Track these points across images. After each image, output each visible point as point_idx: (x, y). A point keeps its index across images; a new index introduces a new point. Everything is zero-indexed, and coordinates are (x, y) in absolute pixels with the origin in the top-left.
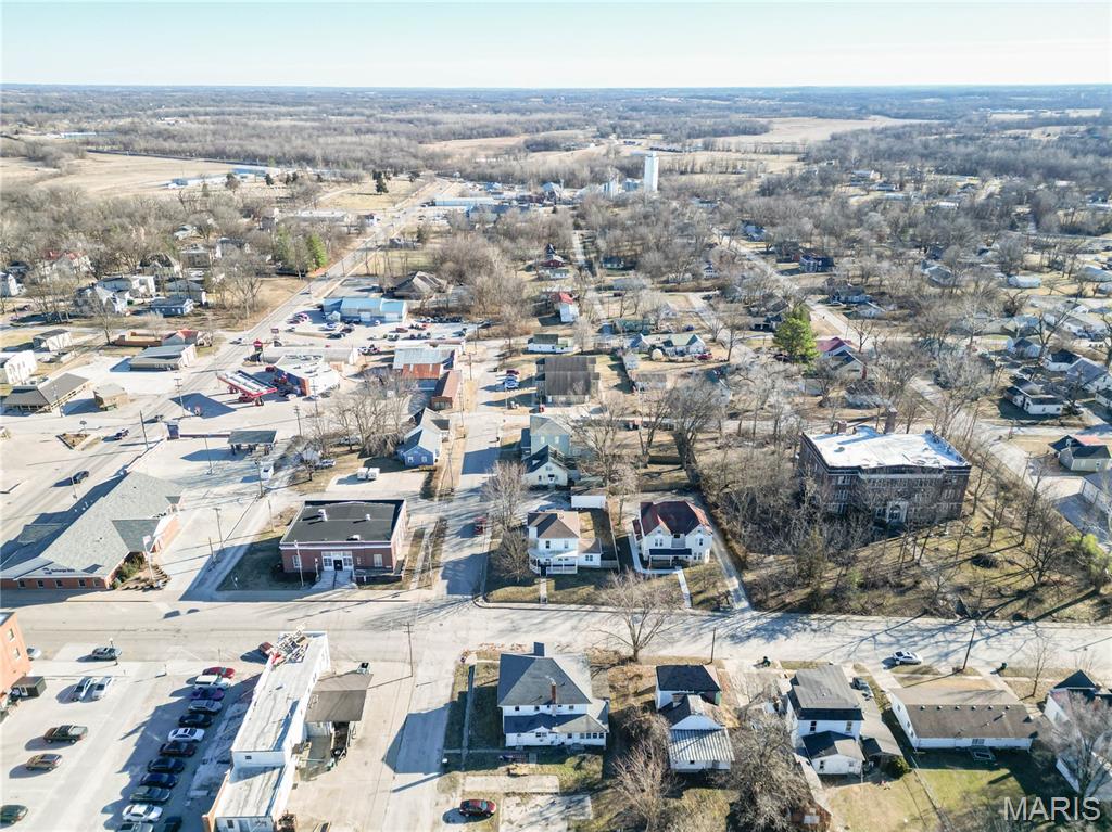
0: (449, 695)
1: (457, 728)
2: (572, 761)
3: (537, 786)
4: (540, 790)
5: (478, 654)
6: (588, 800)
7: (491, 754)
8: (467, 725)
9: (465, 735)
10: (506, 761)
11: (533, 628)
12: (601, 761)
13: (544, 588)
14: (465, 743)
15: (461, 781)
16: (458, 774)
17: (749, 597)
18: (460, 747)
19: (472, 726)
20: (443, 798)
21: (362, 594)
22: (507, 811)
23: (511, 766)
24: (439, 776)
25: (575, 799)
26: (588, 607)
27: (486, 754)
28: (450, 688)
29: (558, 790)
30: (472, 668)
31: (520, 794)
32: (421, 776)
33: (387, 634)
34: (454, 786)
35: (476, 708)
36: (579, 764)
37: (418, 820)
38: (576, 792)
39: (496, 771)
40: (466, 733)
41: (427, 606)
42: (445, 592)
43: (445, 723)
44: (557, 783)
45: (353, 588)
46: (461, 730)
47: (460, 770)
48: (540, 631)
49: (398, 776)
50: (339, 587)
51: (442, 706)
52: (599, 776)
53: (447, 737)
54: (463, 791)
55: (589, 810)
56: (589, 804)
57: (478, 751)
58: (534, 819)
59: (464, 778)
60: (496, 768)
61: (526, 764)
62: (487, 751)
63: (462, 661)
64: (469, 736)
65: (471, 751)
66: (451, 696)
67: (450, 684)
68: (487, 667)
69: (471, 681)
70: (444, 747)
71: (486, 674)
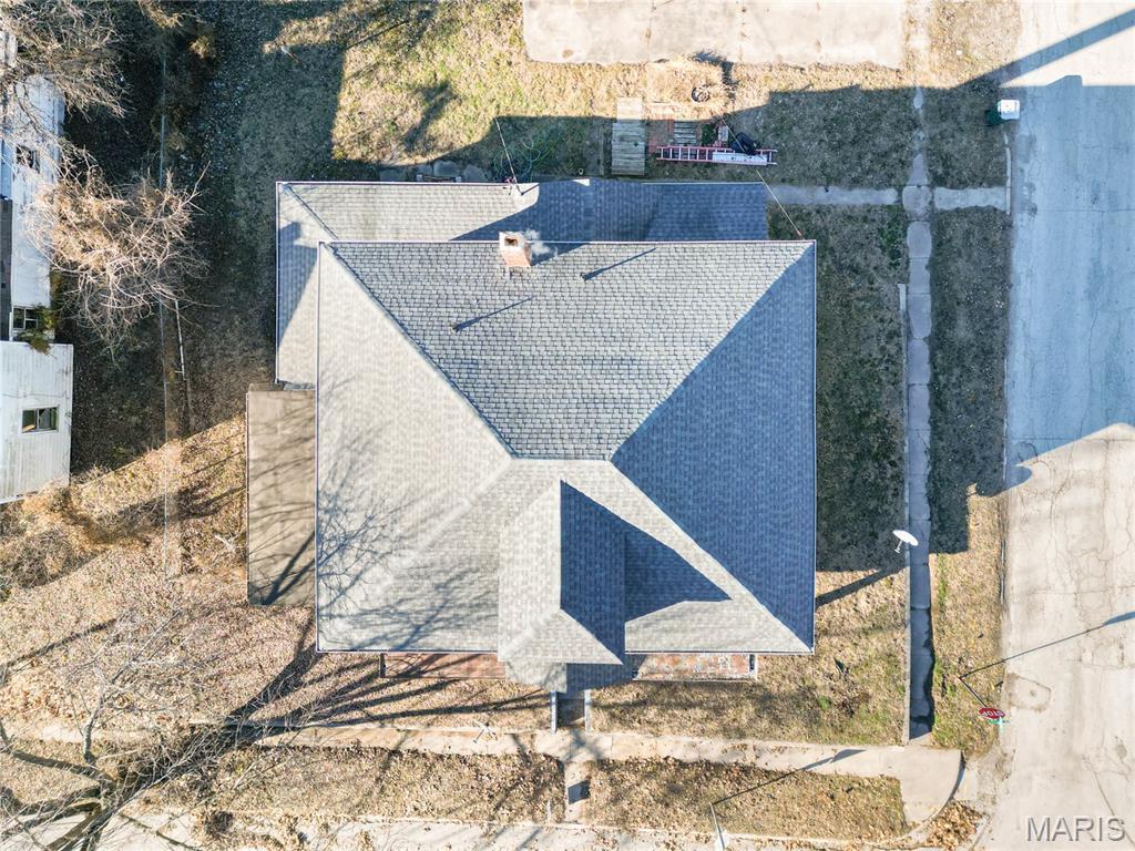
0: (1015, 538)
1: (962, 331)
7: (808, 179)
8: (920, 348)
9: (921, 286)
12: (342, 130)
14: (919, 244)
15: (920, 42)
18: (940, 223)
19: (896, 334)
23: (715, 107)
24: (1013, 69)
27: (831, 180)
28: (1015, 582)
30: (922, 721)
35: (881, 425)
36: (434, 112)
39: (778, 85)
40: (914, 296)
43: (1018, 365)
46: (943, 317)
47: (931, 93)
51: (1040, 467)
52: (355, 59)
53: (1001, 276)
57: (857, 198)
59: (910, 57)
60: (783, 103)
61: (659, 113)
62: (821, 196)
63: (972, 763)
64: (906, 281)
65: (889, 197)
66: (1003, 526)
67: (1015, 610)
68: (848, 708)
69: (921, 614)
70: (1008, 226)
71: (850, 655)
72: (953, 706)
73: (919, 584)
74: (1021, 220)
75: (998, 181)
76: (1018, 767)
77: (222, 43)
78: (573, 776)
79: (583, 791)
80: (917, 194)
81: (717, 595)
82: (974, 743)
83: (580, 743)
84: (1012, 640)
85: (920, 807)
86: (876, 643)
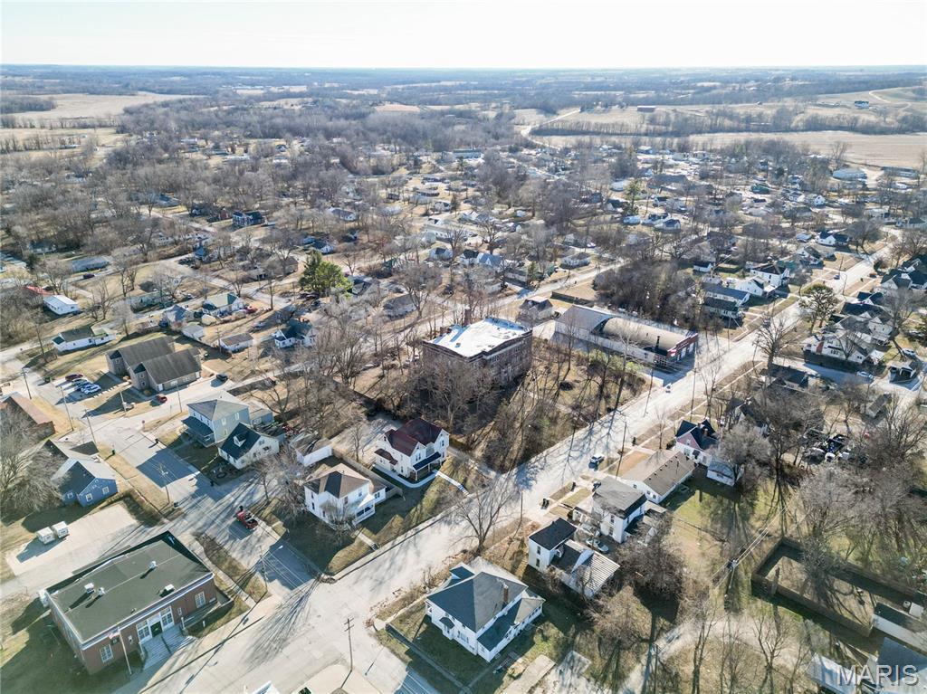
0: (400, 661)
1: (439, 679)
2: (537, 638)
3: (539, 671)
4: (544, 672)
5: (379, 617)
6: (574, 653)
7: (485, 676)
8: (441, 671)
9: (451, 678)
10: (502, 672)
11: (391, 571)
12: (551, 624)
13: (364, 538)
14: (458, 684)
17: (491, 467)
19: (447, 669)
21: (209, 640)
23: (510, 671)
25: (568, 660)
26: (410, 533)
27: (481, 680)
28: (393, 656)
29: (553, 663)
30: (389, 628)
31: (537, 685)
33: (281, 656)
36: (543, 636)
38: (564, 655)
39: (504, 684)
40: (451, 676)
41: (287, 611)
42: (287, 590)
43: (424, 682)
44: (548, 659)
45: (192, 641)
46: (443, 678)
48: (400, 569)
50: (176, 651)
51: (405, 673)
52: (561, 635)
55: (583, 659)
56: (579, 655)
57: (475, 680)
60: (501, 682)
61: (516, 663)
62: (480, 676)
63: (374, 631)
64: (454, 677)
65: (470, 685)
66: (403, 660)
67: (389, 653)
68: (401, 621)
69: (403, 640)
71: (408, 627)
72: (386, 634)
73: (407, 643)
76: (368, 637)
77: (578, 618)
79: (425, 588)
82: (378, 635)
84: (386, 649)
85: (377, 621)
86: (406, 630)
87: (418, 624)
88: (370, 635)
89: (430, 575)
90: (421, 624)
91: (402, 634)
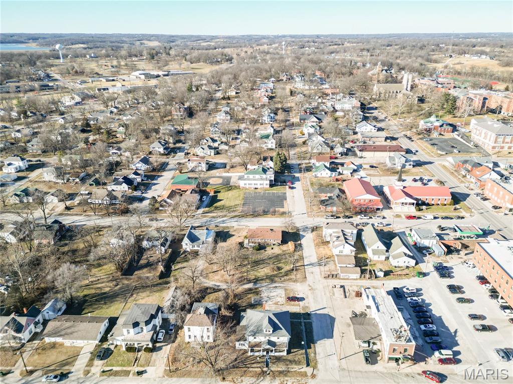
1: (308, 330)
4: (270, 306)
5: (306, 376)
6: (252, 303)
8: (304, 332)
9: (304, 327)
14: (303, 324)
16: (302, 312)
18: (305, 322)
19: (302, 331)
20: (307, 305)
22: (282, 300)
25: (257, 303)
27: (294, 319)
28: (317, 352)
30: (308, 365)
31: (278, 305)
32: (318, 312)
34: (304, 308)
35: (301, 337)
37: (314, 299)
40: (303, 328)
43: (314, 334)
46: (306, 329)
49: (327, 313)
51: (318, 342)
53: (312, 327)
54: (300, 306)
55: (253, 299)
57: (296, 320)
58: (273, 298)
63: (315, 370)
65: (300, 320)
66: (315, 347)
67: (317, 355)
68: (300, 362)
69: (306, 354)
70: (312, 323)
71: (300, 357)
72: (312, 364)
73: (306, 352)
74: (313, 323)
75: (310, 319)
76: (320, 370)
78: (268, 373)
79: (269, 374)
80: (302, 320)
81: (282, 329)
82: (315, 368)
83: (269, 369)
84: (317, 358)
85: (309, 374)
86: (302, 356)
87: (294, 354)
88: (318, 370)
89: (257, 380)
90: (293, 352)
91: (305, 356)
